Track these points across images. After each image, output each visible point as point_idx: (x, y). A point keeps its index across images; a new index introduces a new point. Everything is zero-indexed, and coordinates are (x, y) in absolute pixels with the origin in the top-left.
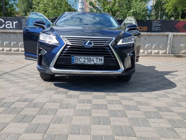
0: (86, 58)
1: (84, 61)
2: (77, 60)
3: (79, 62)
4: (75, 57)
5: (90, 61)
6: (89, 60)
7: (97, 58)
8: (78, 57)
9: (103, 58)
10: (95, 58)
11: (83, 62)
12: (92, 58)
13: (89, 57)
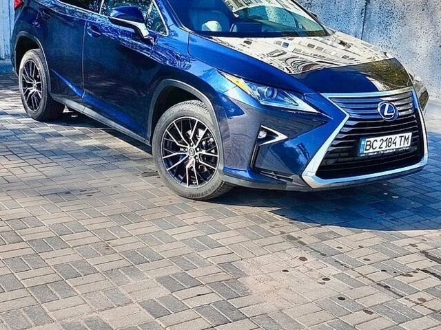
0: (385, 138)
1: (380, 148)
2: (368, 147)
3: (371, 150)
4: (367, 140)
5: (390, 144)
6: (389, 142)
7: (401, 137)
8: (372, 140)
9: (410, 134)
10: (398, 136)
11: (377, 150)
12: (393, 137)
13: (389, 137)
